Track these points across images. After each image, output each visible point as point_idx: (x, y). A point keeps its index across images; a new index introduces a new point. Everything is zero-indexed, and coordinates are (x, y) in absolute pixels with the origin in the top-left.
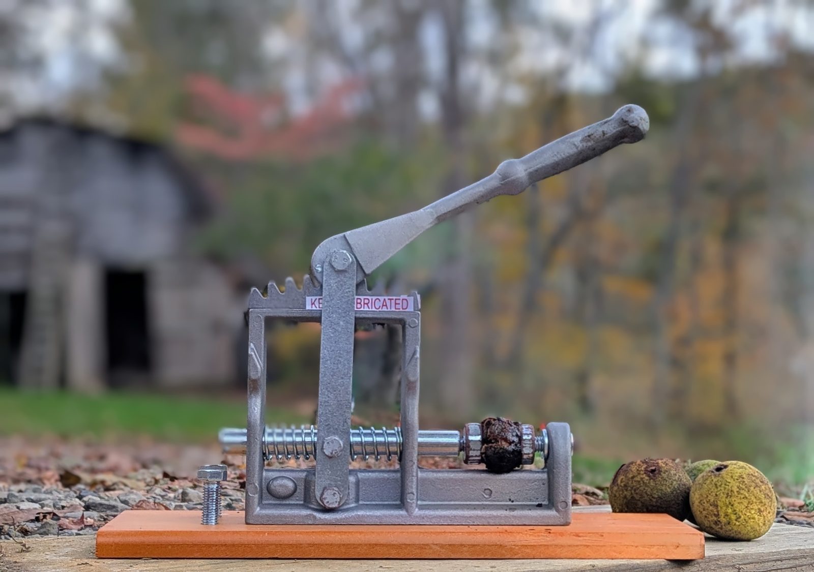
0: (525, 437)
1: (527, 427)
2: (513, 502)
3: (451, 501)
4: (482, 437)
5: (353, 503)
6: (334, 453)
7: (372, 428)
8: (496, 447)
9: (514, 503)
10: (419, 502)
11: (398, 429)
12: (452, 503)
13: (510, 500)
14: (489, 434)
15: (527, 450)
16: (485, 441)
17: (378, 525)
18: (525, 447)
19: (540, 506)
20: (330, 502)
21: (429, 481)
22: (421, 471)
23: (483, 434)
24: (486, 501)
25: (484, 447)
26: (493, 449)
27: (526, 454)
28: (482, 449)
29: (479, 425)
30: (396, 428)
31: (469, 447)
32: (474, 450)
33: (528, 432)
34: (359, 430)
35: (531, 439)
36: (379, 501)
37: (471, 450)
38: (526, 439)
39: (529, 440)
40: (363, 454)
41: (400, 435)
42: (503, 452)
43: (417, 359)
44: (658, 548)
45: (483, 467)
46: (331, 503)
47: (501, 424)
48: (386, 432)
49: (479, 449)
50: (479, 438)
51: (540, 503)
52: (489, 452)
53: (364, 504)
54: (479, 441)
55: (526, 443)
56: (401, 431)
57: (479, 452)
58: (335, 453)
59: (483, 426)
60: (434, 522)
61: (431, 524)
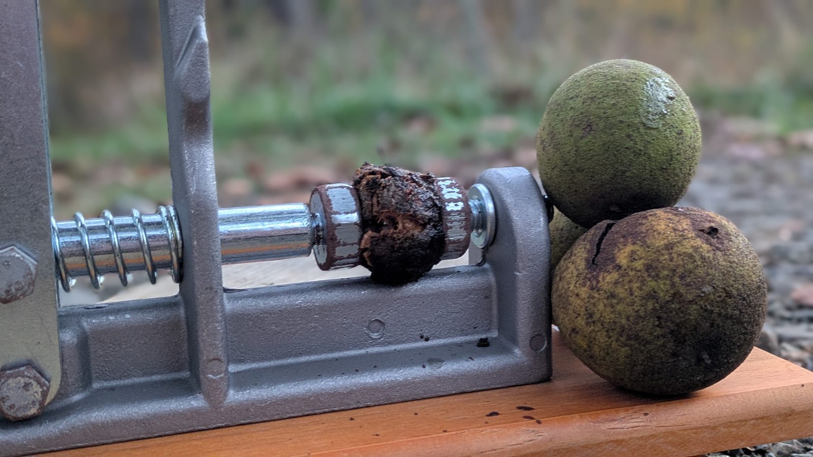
0: (450, 207)
1: (448, 183)
2: (427, 340)
3: (300, 354)
4: (361, 215)
5: (77, 392)
6: (13, 290)
7: (108, 214)
8: (395, 236)
9: (430, 343)
10: (232, 368)
11: (168, 211)
12: (303, 359)
13: (422, 337)
14: (376, 208)
15: (455, 234)
16: (367, 223)
17: (143, 439)
18: (451, 228)
19: (484, 343)
20: (16, 407)
21: (249, 319)
22: (229, 299)
23: (361, 209)
24: (373, 346)
25: (366, 236)
26: (388, 241)
27: (454, 242)
28: (363, 242)
29: (348, 188)
30: (163, 209)
31: (333, 238)
32: (345, 245)
33: (455, 196)
34: (76, 219)
35: (463, 210)
36: (139, 376)
37: (339, 244)
38: (452, 211)
39: (459, 212)
40: (89, 274)
41: (176, 226)
42: (410, 248)
43: (202, 46)
44: (754, 425)
45: (361, 272)
46: (19, 408)
47: (399, 183)
48: (140, 221)
49: (356, 241)
50: (355, 217)
51: (484, 336)
52: (382, 249)
53: (105, 389)
54: (355, 224)
55: (453, 219)
56: (177, 215)
57: (356, 247)
58: (17, 290)
59: (357, 190)
60: (273, 415)
61: (266, 419)
